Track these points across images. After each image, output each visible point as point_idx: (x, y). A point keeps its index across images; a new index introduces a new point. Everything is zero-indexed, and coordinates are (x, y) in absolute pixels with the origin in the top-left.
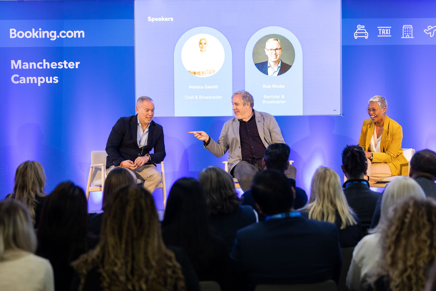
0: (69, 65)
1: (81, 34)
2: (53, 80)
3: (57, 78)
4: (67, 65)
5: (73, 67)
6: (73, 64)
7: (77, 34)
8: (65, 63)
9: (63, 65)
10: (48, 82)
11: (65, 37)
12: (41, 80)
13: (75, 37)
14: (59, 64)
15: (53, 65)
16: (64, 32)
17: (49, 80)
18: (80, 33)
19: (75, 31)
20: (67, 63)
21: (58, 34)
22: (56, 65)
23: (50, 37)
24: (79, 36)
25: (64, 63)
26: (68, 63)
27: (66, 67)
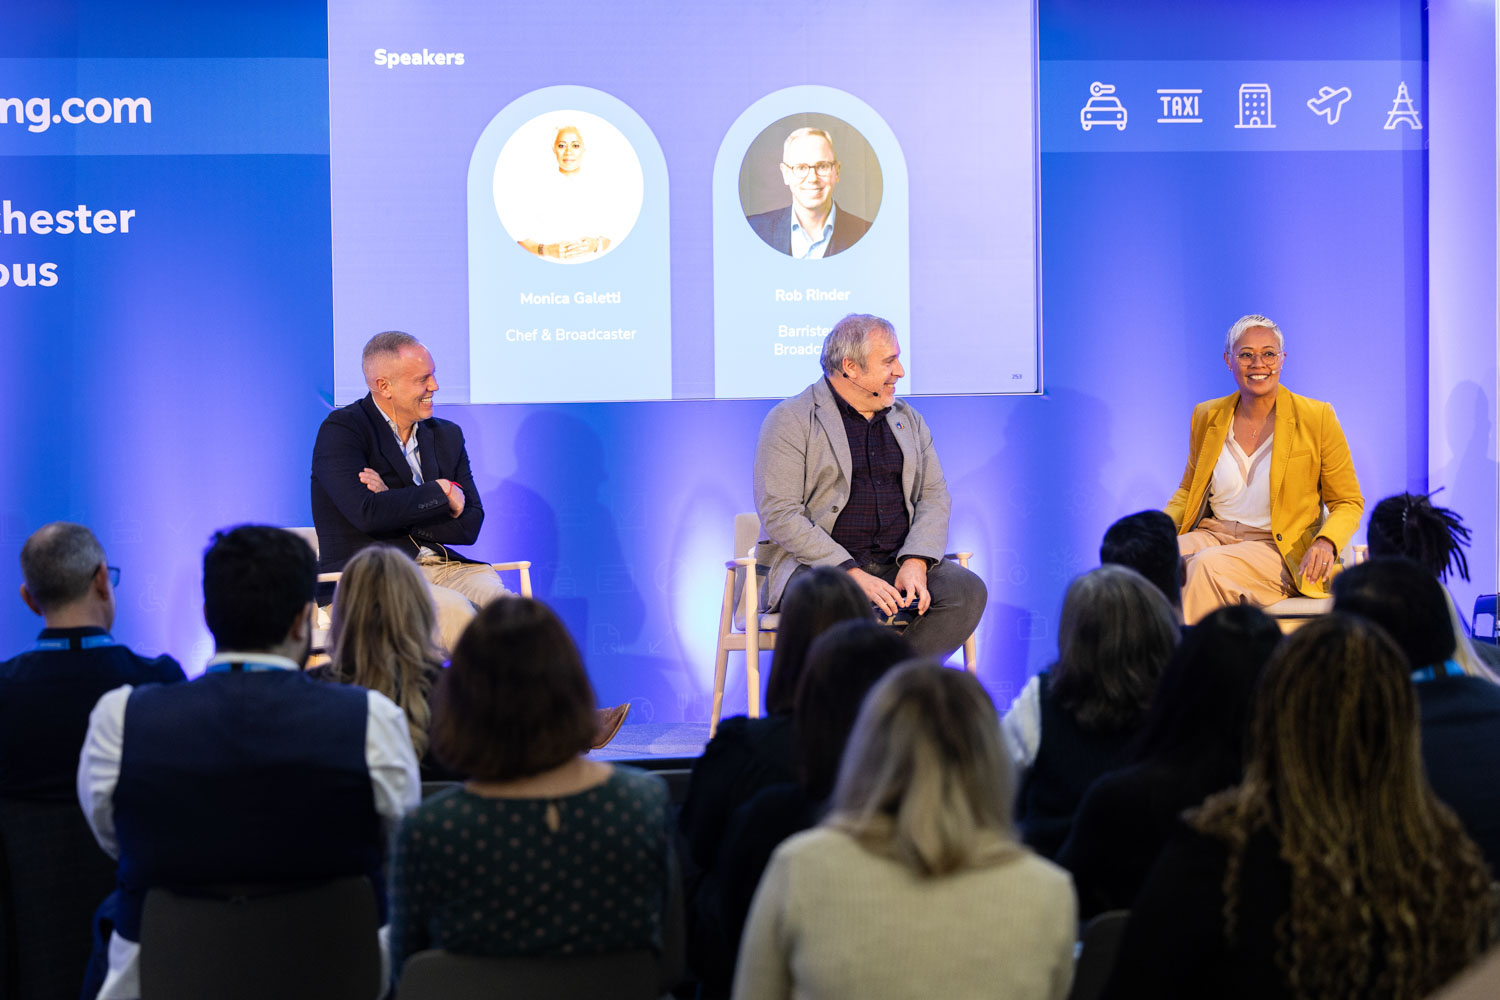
0: (98, 222)
1: (140, 109)
2: (39, 277)
3: (54, 266)
4: (90, 222)
5: (111, 229)
6: (113, 219)
7: (125, 109)
8: (83, 212)
9: (75, 220)
10: (19, 282)
11: (80, 119)
13: (118, 119)
14: (60, 216)
15: (40, 222)
16: (80, 103)
17: (24, 276)
18: (138, 108)
19: (116, 101)
20: (89, 214)
21: (56, 109)
22: (49, 220)
23: (28, 122)
24: (133, 119)
25: (77, 214)
26: (93, 214)
27: (85, 229)
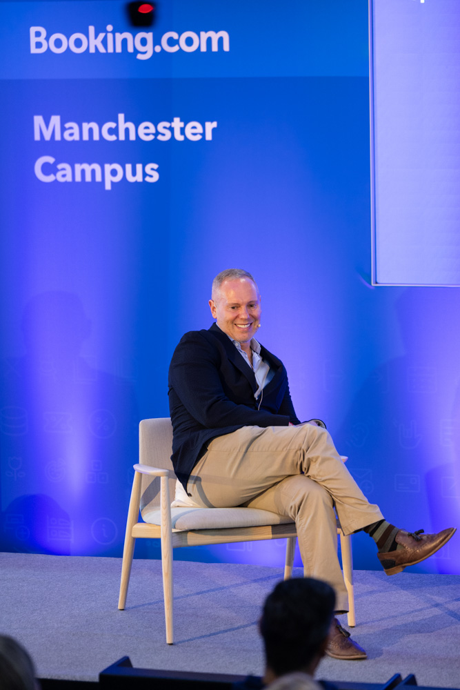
0: (188, 131)
1: (221, 40)
2: (145, 174)
3: (155, 166)
4: (183, 131)
5: (198, 138)
6: (200, 130)
7: (209, 40)
8: (177, 123)
9: (171, 129)
10: (131, 179)
11: (175, 49)
12: (114, 173)
13: (204, 49)
14: (161, 126)
15: (146, 132)
16: (175, 35)
17: (134, 174)
18: (219, 39)
19: (202, 34)
20: (182, 125)
21: (157, 41)
22: (152, 130)
23: (136, 52)
24: (215, 48)
25: (173, 125)
26: (185, 125)
27: (179, 137)
